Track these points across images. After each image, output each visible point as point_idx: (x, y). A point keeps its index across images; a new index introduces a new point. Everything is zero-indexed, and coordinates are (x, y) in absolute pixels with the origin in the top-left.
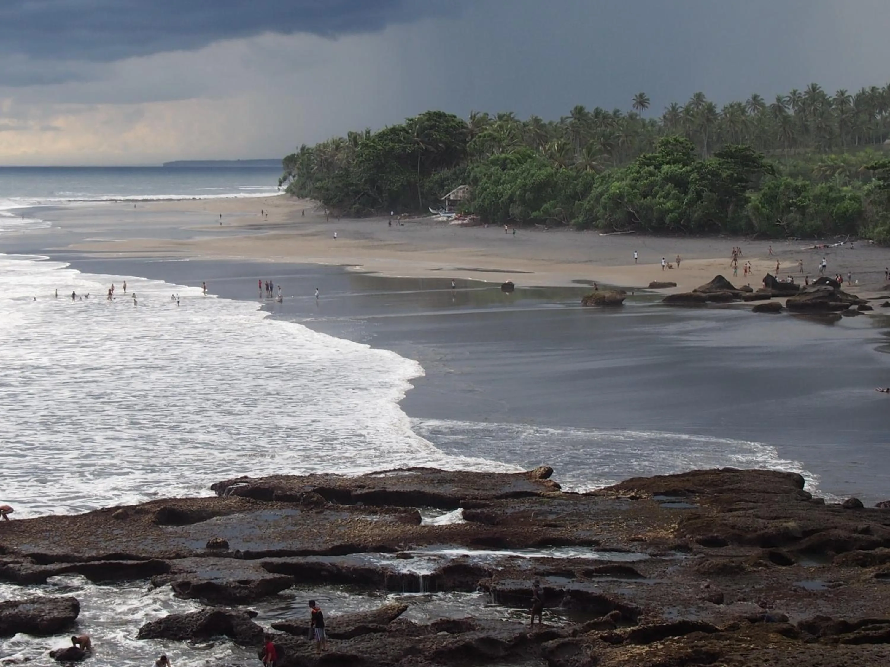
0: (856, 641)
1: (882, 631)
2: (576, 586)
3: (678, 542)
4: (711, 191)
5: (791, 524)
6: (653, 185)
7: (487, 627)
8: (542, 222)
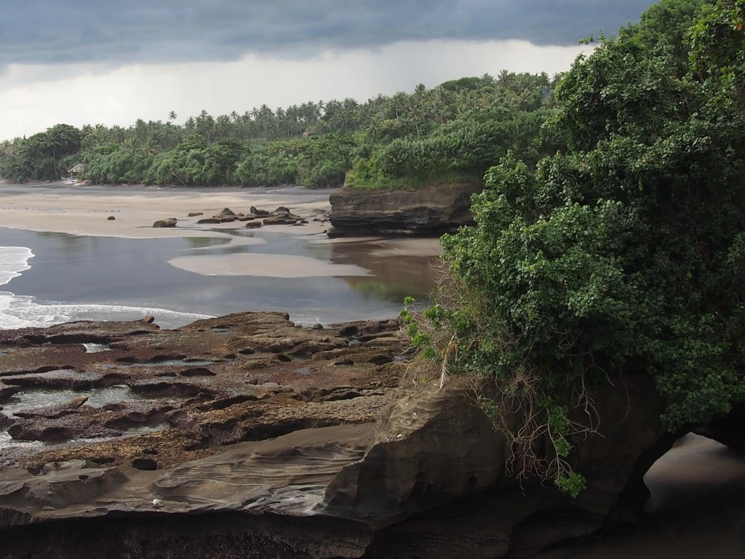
0: (332, 399)
1: (345, 393)
2: (178, 381)
3: (228, 353)
4: (217, 162)
5: (288, 340)
6: (185, 161)
7: (133, 406)
8: (126, 182)
